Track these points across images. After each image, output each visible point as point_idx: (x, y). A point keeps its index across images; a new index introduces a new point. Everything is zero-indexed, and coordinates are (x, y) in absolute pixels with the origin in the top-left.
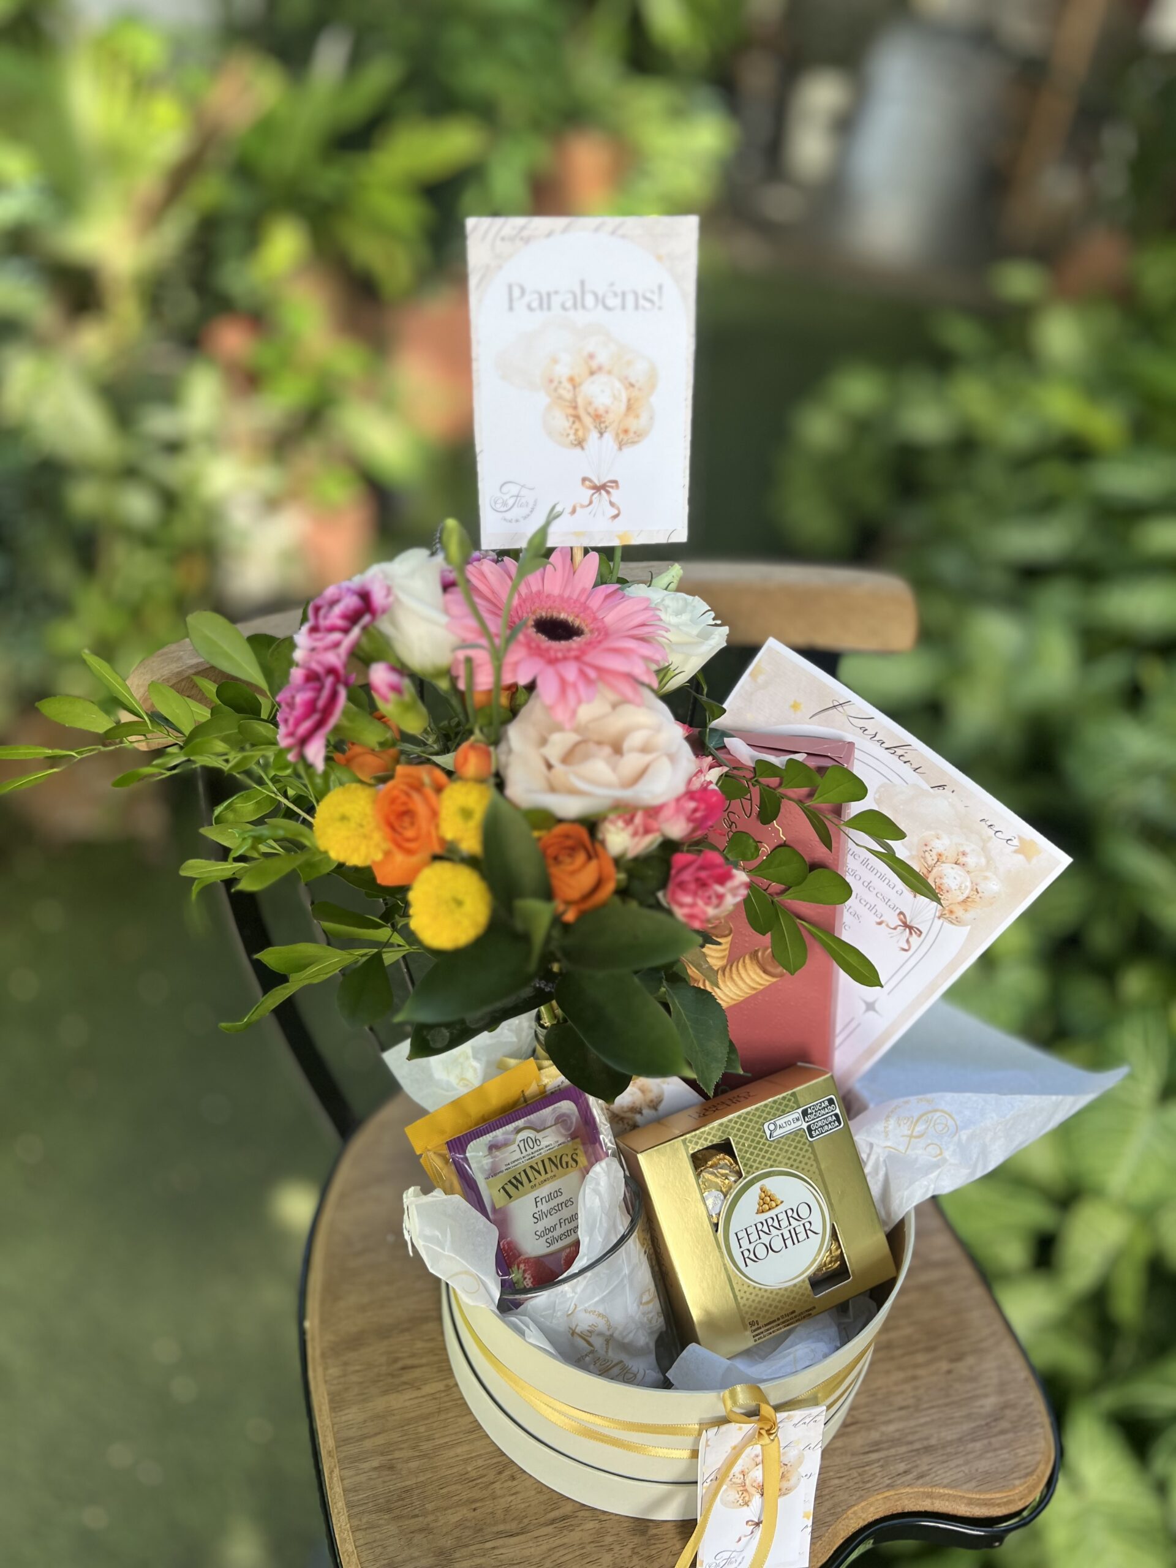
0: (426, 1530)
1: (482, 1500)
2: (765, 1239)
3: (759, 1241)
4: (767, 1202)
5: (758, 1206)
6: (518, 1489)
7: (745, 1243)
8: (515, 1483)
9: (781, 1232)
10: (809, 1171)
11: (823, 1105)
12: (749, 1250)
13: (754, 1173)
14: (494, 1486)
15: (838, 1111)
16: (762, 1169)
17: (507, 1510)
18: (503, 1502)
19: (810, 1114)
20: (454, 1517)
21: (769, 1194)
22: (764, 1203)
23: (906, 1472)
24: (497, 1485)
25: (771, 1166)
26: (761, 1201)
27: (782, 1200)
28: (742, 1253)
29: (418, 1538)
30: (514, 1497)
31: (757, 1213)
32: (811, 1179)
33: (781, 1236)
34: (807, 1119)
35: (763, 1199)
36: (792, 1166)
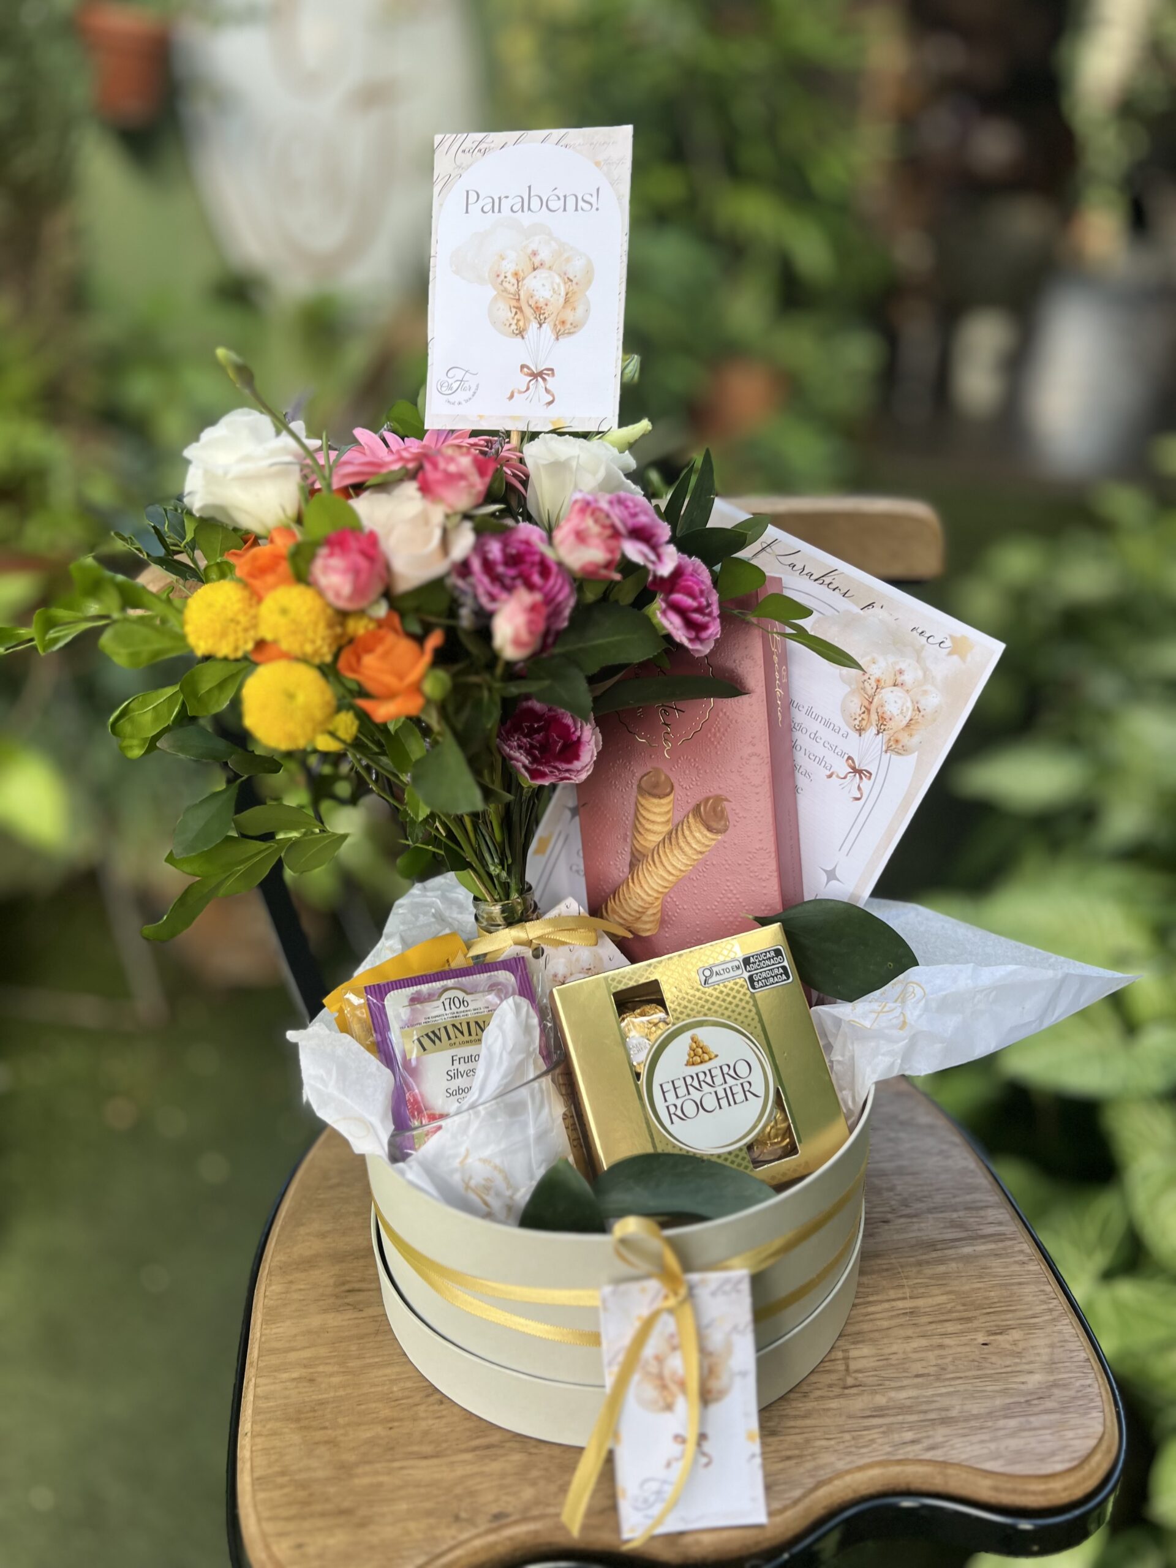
0: (332, 1443)
1: (401, 1420)
2: (696, 1095)
3: (688, 1097)
4: (699, 1054)
5: (687, 1057)
6: (444, 1413)
7: (671, 1096)
8: (442, 1407)
9: (715, 1089)
10: (749, 1025)
11: (768, 955)
12: (675, 1106)
13: (683, 1020)
14: (419, 1407)
15: (786, 964)
16: (694, 1017)
17: (426, 1433)
18: (423, 1425)
19: (753, 963)
20: (366, 1434)
21: (701, 1045)
22: (695, 1055)
23: (913, 1442)
24: (422, 1408)
25: (705, 1015)
26: (692, 1052)
27: (716, 1053)
28: (668, 1107)
29: (322, 1450)
30: (437, 1421)
31: (686, 1065)
32: (751, 1034)
33: (714, 1094)
34: (748, 968)
35: (694, 1051)
36: (729, 1017)
